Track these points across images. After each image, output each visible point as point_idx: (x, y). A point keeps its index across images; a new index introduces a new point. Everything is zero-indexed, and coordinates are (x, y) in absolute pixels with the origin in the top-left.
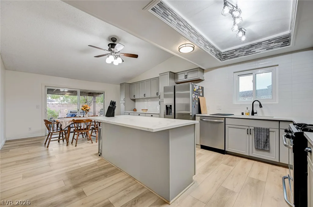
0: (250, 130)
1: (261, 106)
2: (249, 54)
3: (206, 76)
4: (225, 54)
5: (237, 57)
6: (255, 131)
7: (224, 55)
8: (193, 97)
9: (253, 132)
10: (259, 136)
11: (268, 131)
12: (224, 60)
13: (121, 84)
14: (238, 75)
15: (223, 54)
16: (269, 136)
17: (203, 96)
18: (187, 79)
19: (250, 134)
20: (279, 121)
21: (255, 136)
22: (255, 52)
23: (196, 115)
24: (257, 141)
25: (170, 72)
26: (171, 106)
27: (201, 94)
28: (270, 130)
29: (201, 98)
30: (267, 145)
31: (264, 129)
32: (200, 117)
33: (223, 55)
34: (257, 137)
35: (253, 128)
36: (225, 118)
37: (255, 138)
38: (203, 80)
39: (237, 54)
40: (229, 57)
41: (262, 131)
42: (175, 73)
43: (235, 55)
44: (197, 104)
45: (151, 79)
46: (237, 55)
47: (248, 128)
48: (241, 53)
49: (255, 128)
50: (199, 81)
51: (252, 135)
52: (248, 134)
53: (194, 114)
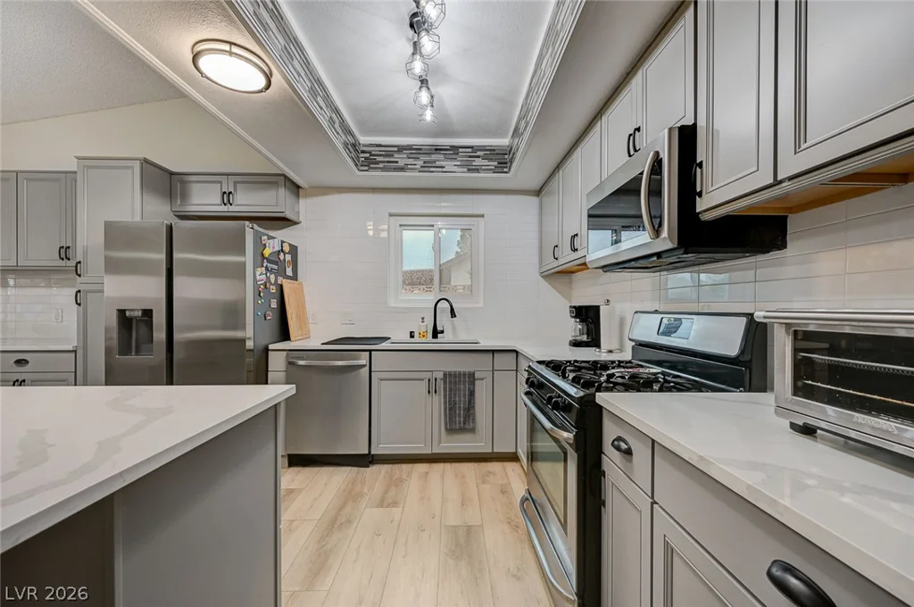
0: (436, 380)
1: (453, 314)
2: (431, 169)
3: (305, 209)
4: (370, 152)
5: (402, 169)
6: (445, 383)
7: (368, 155)
8: (258, 278)
9: (441, 384)
10: (455, 395)
11: (471, 377)
12: (366, 168)
14: (400, 226)
15: (365, 149)
16: (474, 391)
17: (295, 277)
18: (231, 208)
19: (436, 392)
20: (493, 351)
21: (445, 396)
22: (444, 170)
23: (271, 347)
24: (451, 409)
25: (146, 161)
26: (148, 313)
27: (289, 272)
28: (477, 375)
29: (287, 285)
30: (469, 416)
31: (464, 374)
32: (285, 353)
33: (363, 152)
34: (450, 398)
35: (440, 375)
36: (370, 351)
37: (445, 403)
38: (296, 223)
39: (402, 160)
40: (381, 165)
41: (460, 381)
42: (172, 174)
43: (397, 162)
44: (274, 304)
46: (401, 163)
47: (428, 375)
48: (411, 161)
49: (445, 375)
50: (283, 221)
51: (440, 394)
52: (429, 392)
53: (262, 342)
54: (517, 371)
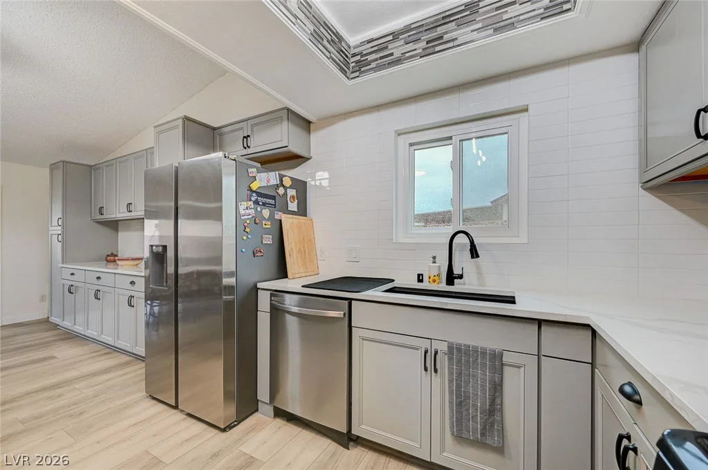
0: (436, 353)
1: (474, 253)
2: (437, 49)
4: (360, 54)
5: (398, 61)
6: (450, 359)
7: (358, 58)
8: (242, 212)
9: (443, 362)
10: (467, 383)
11: (496, 361)
12: (357, 74)
13: (53, 167)
14: (411, 145)
15: (356, 51)
16: (501, 385)
19: (436, 371)
20: (540, 323)
21: (451, 381)
22: (456, 43)
23: (260, 285)
24: (460, 403)
25: (187, 119)
26: (165, 247)
27: (293, 206)
28: (507, 358)
30: (492, 425)
31: (484, 353)
32: (269, 292)
33: (354, 55)
34: (458, 387)
35: (443, 347)
36: (350, 300)
37: (451, 392)
39: (397, 49)
40: (373, 65)
41: (475, 361)
42: (214, 129)
43: (392, 54)
45: (147, 150)
46: (397, 54)
47: (426, 344)
48: (411, 46)
49: (450, 348)
51: (442, 376)
52: (426, 369)
53: (253, 280)
54: (593, 364)
